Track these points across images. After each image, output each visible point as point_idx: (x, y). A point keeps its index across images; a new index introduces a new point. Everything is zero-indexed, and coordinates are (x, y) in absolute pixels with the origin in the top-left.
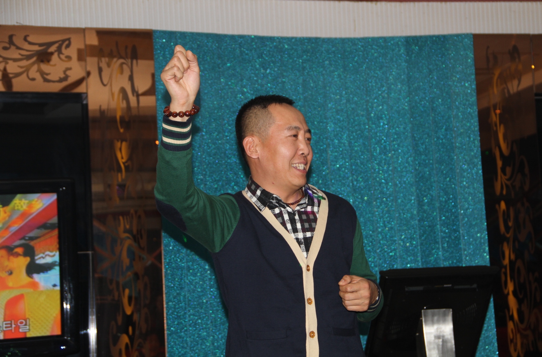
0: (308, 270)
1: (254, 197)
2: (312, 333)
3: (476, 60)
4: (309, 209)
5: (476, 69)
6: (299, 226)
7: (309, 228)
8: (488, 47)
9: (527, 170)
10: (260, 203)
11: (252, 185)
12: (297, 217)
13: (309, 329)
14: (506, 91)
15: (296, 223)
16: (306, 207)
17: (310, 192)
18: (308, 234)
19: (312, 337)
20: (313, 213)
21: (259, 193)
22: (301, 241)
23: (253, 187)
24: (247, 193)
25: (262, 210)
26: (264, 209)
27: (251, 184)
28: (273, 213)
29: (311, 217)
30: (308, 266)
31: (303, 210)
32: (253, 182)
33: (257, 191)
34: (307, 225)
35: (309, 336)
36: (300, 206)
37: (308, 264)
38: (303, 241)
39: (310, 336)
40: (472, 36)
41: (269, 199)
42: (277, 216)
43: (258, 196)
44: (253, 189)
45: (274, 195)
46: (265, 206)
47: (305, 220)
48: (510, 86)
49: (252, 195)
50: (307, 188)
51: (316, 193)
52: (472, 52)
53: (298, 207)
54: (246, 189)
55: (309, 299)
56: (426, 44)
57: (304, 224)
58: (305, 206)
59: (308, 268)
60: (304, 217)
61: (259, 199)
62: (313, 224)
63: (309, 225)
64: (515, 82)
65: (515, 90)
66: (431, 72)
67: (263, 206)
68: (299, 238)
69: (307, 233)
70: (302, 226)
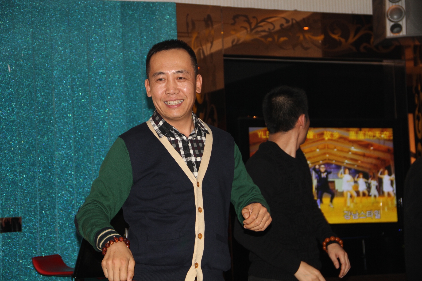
0: (198, 186)
1: (156, 126)
2: (200, 235)
3: (178, 24)
4: (199, 138)
5: (178, 32)
6: (192, 152)
7: (199, 154)
8: (188, 15)
9: (216, 116)
10: (160, 132)
11: (157, 116)
12: (190, 145)
13: (198, 231)
14: (201, 51)
15: (189, 149)
16: (197, 137)
17: (199, 125)
18: (199, 159)
19: (200, 237)
20: (202, 141)
21: (161, 123)
22: (194, 163)
23: (157, 118)
24: (151, 122)
25: (161, 137)
26: (162, 136)
27: (155, 115)
28: (169, 140)
29: (201, 145)
30: (198, 183)
31: (195, 139)
32: (158, 114)
33: (160, 121)
34: (197, 152)
35: (197, 237)
36: (192, 136)
37: (198, 181)
38: (195, 163)
39: (199, 237)
40: (175, 5)
41: (169, 130)
42: (172, 142)
43: (160, 126)
44: (157, 120)
45: (173, 128)
46: (164, 134)
47: (196, 147)
48: (204, 47)
49: (155, 124)
50: (197, 121)
51: (203, 127)
52: (175, 17)
53: (190, 137)
54: (151, 119)
55: (199, 208)
56: (138, 9)
57: (195, 151)
58: (195, 136)
59: (198, 184)
60: (195, 145)
61: (160, 128)
62: (202, 151)
63: (199, 151)
64: (209, 45)
65: (208, 53)
66: (141, 32)
67: (162, 134)
68: (192, 161)
69: (197, 158)
70: (194, 152)
